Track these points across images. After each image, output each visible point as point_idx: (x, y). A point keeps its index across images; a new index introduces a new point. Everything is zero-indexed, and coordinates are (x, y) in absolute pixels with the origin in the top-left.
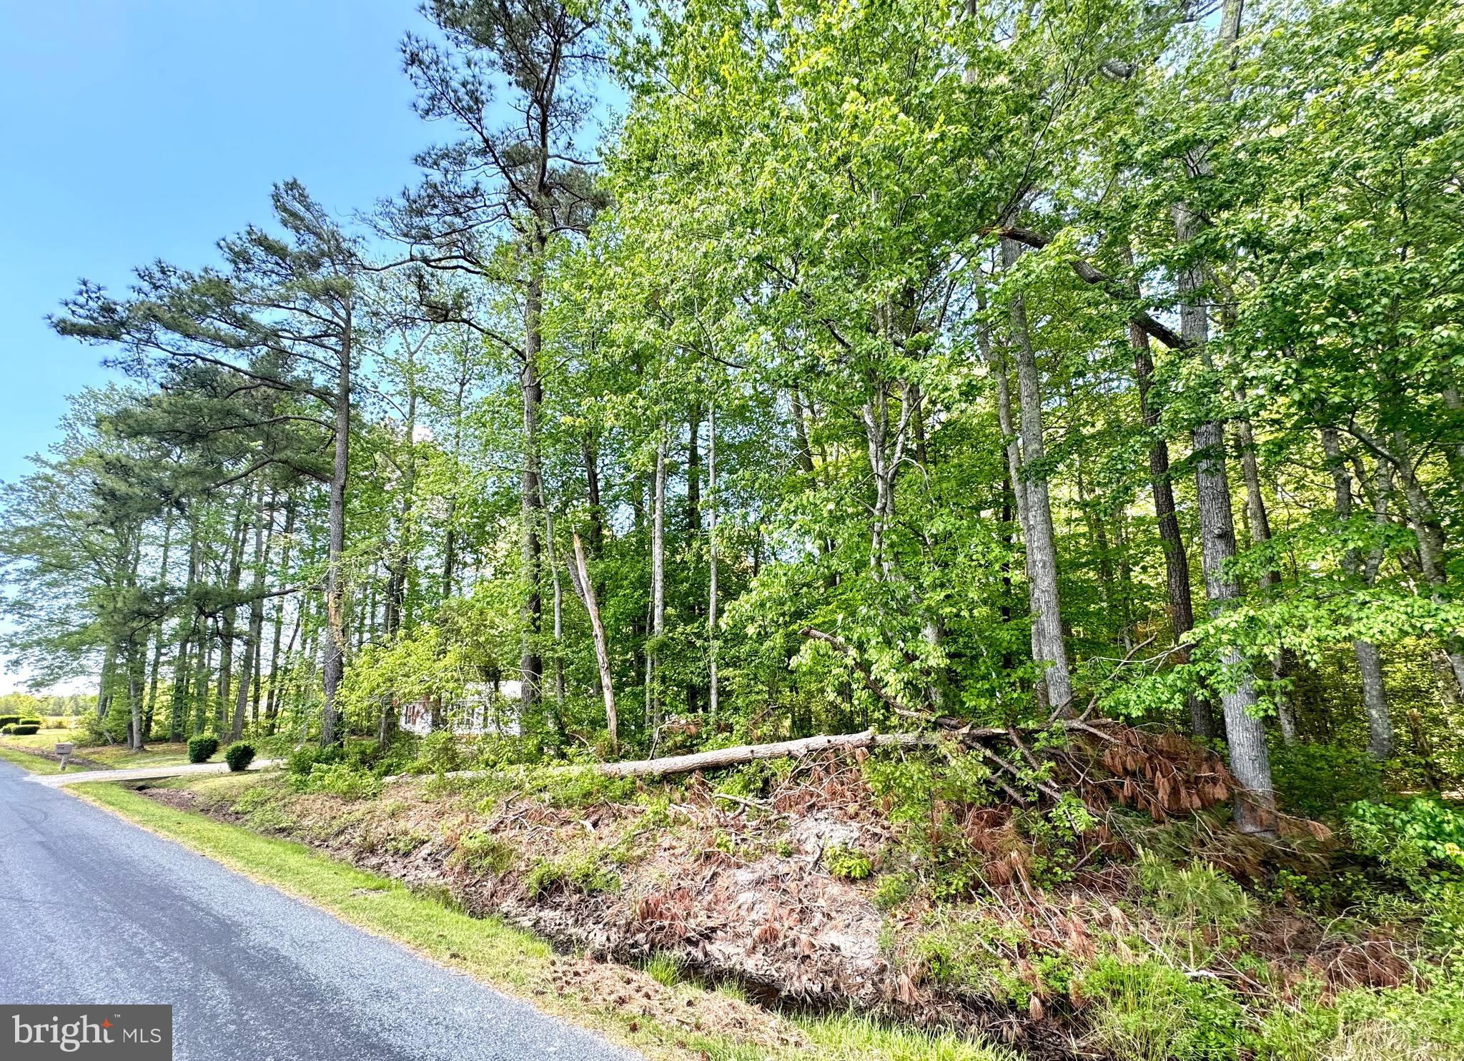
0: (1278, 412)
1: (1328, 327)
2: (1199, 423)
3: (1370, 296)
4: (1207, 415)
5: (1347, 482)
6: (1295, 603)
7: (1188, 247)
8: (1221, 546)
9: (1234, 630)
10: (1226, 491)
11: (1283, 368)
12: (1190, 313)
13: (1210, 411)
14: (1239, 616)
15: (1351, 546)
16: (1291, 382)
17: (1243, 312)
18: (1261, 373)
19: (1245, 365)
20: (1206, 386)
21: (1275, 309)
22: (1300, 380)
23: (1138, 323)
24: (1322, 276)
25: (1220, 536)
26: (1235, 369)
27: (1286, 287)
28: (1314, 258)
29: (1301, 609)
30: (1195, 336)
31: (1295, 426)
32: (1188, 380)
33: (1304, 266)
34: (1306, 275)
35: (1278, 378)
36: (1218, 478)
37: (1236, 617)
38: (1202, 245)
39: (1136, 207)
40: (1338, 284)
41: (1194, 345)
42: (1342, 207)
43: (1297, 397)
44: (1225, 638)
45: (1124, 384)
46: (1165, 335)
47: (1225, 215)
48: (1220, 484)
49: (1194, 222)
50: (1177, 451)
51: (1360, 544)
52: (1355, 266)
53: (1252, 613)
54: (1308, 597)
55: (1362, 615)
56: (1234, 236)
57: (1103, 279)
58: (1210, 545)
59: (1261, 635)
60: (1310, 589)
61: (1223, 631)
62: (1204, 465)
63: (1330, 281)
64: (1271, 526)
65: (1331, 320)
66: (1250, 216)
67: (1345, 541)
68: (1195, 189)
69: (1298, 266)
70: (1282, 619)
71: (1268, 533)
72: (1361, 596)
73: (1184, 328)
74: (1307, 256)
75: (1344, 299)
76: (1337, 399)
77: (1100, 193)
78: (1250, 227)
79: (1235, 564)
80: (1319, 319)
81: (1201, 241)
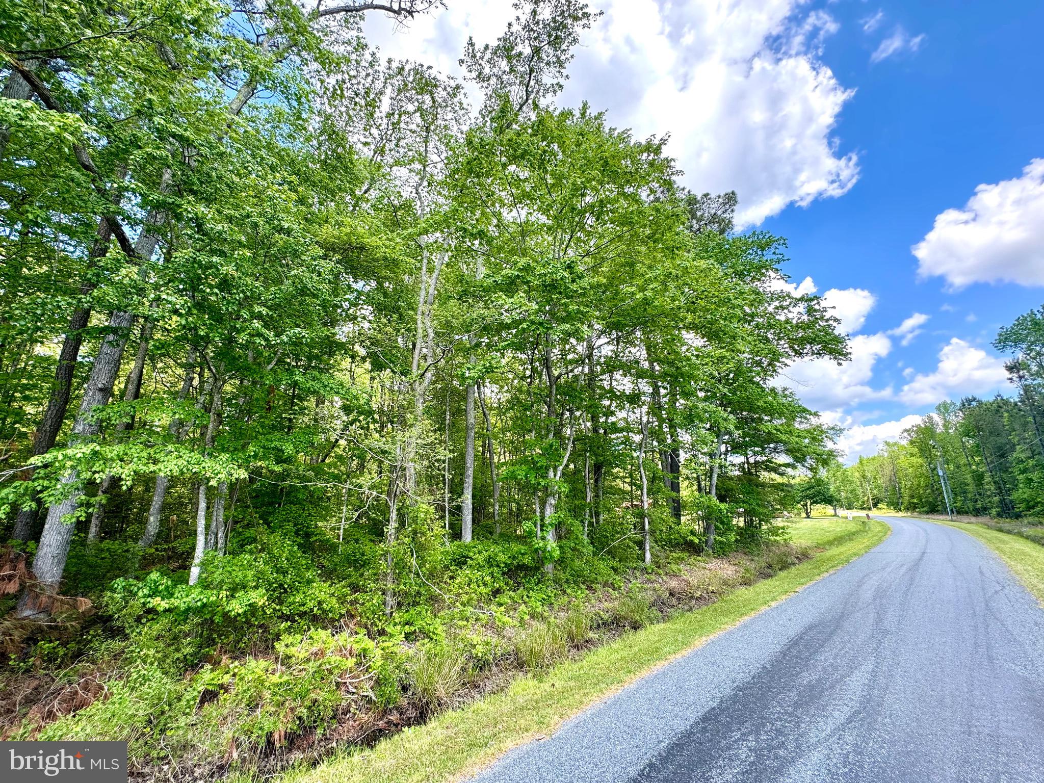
0: (170, 325)
1: (213, 293)
2: (119, 309)
3: (237, 289)
4: (126, 306)
5: (192, 379)
6: (131, 446)
7: (161, 198)
8: (99, 396)
9: (79, 459)
10: (119, 361)
11: (182, 302)
12: (145, 236)
13: (129, 305)
14: (87, 450)
15: (177, 416)
16: (184, 312)
17: (176, 258)
18: (170, 298)
19: (162, 289)
20: (134, 288)
21: (193, 267)
22: (189, 313)
23: (107, 220)
24: (222, 265)
25: (101, 390)
26: (156, 287)
27: (203, 258)
28: (222, 254)
29: (133, 450)
30: (143, 253)
31: (176, 338)
32: (123, 278)
33: (216, 254)
34: (215, 259)
35: (178, 307)
36: (117, 350)
37: (84, 450)
38: (169, 204)
39: (140, 148)
40: (227, 274)
41: (140, 258)
42: (243, 239)
43: (183, 322)
44: (69, 464)
45: (78, 253)
46: (123, 240)
47: (191, 198)
48: (117, 354)
49: (173, 186)
50: (99, 320)
51: (182, 416)
52: (237, 270)
53: (98, 448)
54: (141, 443)
55: (166, 459)
56: (189, 212)
57: (94, 172)
58: (91, 394)
59: (97, 465)
60: (144, 437)
61: (70, 458)
62: (111, 337)
63: (223, 270)
64: (142, 391)
65: (216, 290)
66: (203, 209)
67: (175, 413)
68: (180, 170)
69: (213, 252)
70: (118, 455)
71: (137, 395)
72: (170, 447)
73: (138, 243)
74: (220, 250)
75: (225, 284)
76: (202, 333)
77: (123, 116)
78: (200, 215)
79: (102, 411)
80: (211, 287)
81: (170, 201)
